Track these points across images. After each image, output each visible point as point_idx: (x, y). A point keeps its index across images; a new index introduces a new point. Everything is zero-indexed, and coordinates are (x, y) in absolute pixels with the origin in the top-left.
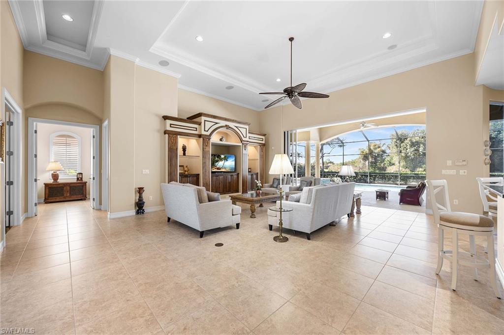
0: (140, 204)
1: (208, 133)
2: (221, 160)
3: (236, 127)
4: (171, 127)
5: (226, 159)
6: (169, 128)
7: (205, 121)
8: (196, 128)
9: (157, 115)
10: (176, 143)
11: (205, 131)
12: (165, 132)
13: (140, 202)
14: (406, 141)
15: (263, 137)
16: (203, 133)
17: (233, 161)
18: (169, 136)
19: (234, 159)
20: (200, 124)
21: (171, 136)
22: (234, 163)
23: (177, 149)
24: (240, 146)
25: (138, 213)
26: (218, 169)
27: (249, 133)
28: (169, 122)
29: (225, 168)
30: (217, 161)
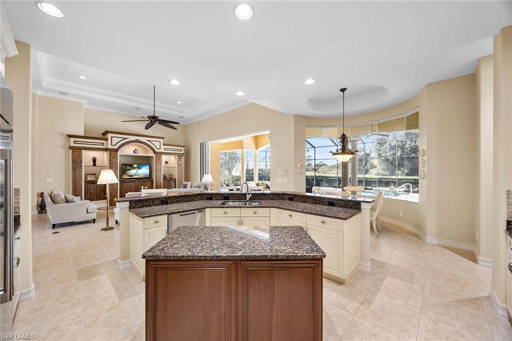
0: (42, 205)
1: (116, 147)
2: (134, 168)
3: (149, 141)
4: (74, 143)
5: (139, 168)
6: (72, 144)
7: (112, 137)
8: (103, 143)
9: (62, 134)
10: (80, 156)
11: (112, 145)
12: (71, 148)
13: (42, 204)
14: (385, 145)
15: (182, 148)
16: (110, 147)
17: (147, 169)
18: (73, 151)
19: (148, 167)
20: (107, 140)
21: (75, 150)
22: (148, 171)
23: (81, 161)
24: (153, 156)
25: (39, 213)
26: (130, 176)
27: (164, 145)
28: (72, 140)
29: (138, 175)
30: (129, 170)
